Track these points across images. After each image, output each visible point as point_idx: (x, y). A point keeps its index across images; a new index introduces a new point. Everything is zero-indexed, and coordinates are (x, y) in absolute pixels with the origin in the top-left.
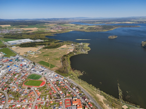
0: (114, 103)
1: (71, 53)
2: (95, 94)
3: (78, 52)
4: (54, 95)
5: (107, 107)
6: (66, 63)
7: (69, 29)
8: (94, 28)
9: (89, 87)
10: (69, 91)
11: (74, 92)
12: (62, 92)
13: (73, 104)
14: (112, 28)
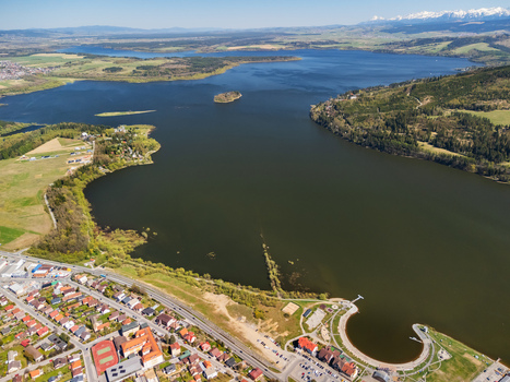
0: (260, 307)
1: (84, 169)
2: (197, 294)
3: (115, 161)
4: (40, 343)
5: (241, 325)
6: (71, 211)
7: (60, 76)
8: (158, 67)
9: (175, 279)
10: (103, 310)
11: (125, 309)
12: (76, 324)
13: (126, 354)
14: (222, 66)
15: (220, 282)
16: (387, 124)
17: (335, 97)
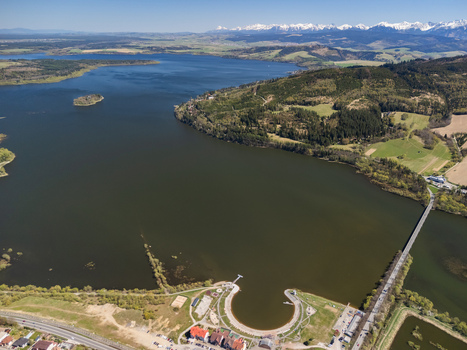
0: (149, 307)
2: (79, 310)
5: (131, 330)
8: (2, 70)
9: (51, 300)
15: (104, 291)
16: (242, 120)
17: (195, 98)
